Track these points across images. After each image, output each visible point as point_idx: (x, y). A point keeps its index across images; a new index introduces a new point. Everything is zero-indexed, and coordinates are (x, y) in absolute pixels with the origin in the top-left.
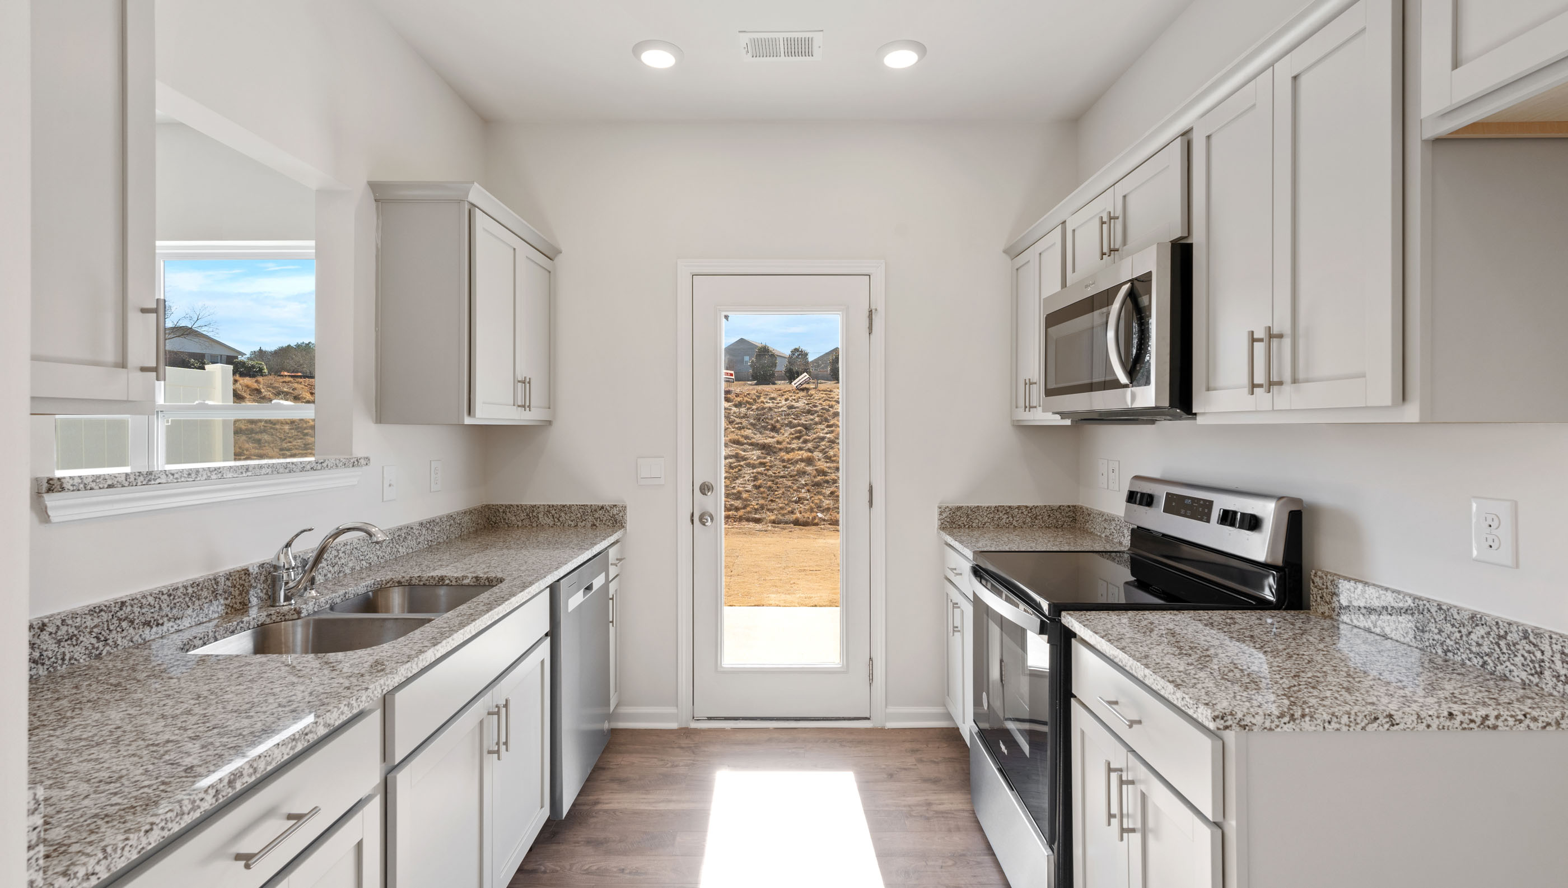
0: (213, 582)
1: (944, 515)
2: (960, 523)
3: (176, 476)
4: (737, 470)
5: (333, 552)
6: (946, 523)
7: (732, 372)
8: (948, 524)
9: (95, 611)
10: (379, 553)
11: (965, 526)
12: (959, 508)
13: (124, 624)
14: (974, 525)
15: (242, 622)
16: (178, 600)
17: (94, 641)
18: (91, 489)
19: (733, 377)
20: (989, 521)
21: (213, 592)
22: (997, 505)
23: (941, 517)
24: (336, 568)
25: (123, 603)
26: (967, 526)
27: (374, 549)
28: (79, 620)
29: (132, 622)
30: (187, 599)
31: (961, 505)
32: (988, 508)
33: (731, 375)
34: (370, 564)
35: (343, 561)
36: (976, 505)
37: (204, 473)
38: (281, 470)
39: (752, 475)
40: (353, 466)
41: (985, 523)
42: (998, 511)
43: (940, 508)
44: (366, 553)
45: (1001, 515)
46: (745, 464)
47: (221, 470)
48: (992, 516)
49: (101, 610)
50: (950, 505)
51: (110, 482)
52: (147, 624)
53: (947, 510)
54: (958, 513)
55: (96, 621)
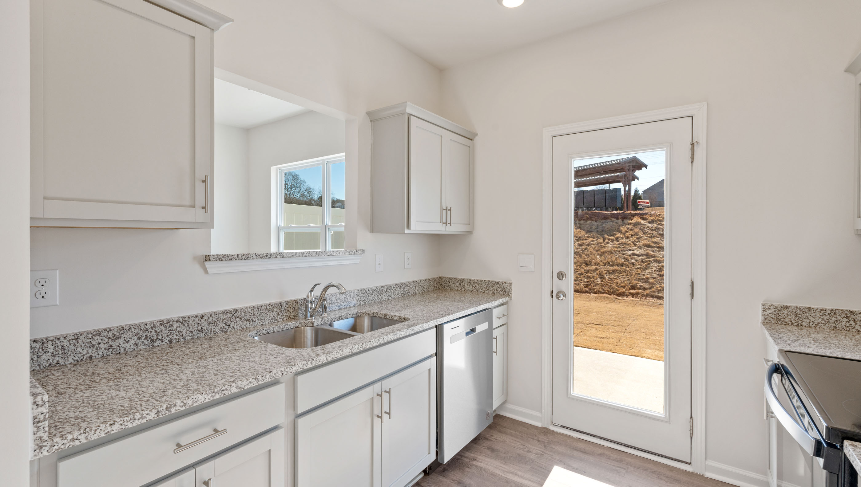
0: (279, 305)
1: (768, 312)
2: (787, 321)
3: (261, 256)
4: (646, 264)
5: (343, 296)
6: (770, 319)
7: (648, 201)
8: (772, 320)
9: (225, 312)
10: (370, 298)
11: (792, 323)
12: (786, 308)
13: (238, 319)
14: (804, 324)
15: (287, 325)
16: (262, 311)
17: (224, 325)
18: (222, 260)
19: (649, 204)
20: (823, 322)
21: (279, 309)
22: (835, 308)
23: (765, 313)
24: (345, 303)
25: (237, 310)
26: (795, 324)
27: (368, 296)
28: (217, 315)
29: (241, 319)
30: (267, 311)
31: (788, 305)
32: (821, 310)
33: (648, 203)
34: (365, 303)
35: (349, 300)
36: (807, 306)
37: (274, 255)
38: (313, 255)
39: (658, 267)
40: (354, 254)
41: (818, 324)
42: (835, 314)
43: (763, 305)
44: (362, 297)
45: (839, 318)
46: (653, 260)
47: (283, 254)
48: (828, 317)
49: (227, 312)
50: (775, 304)
51: (230, 258)
52: (248, 320)
53: (772, 307)
54: (785, 312)
55: (225, 317)
